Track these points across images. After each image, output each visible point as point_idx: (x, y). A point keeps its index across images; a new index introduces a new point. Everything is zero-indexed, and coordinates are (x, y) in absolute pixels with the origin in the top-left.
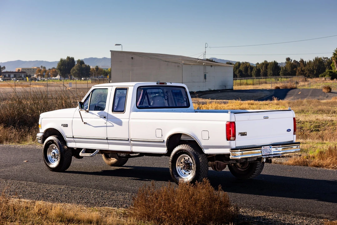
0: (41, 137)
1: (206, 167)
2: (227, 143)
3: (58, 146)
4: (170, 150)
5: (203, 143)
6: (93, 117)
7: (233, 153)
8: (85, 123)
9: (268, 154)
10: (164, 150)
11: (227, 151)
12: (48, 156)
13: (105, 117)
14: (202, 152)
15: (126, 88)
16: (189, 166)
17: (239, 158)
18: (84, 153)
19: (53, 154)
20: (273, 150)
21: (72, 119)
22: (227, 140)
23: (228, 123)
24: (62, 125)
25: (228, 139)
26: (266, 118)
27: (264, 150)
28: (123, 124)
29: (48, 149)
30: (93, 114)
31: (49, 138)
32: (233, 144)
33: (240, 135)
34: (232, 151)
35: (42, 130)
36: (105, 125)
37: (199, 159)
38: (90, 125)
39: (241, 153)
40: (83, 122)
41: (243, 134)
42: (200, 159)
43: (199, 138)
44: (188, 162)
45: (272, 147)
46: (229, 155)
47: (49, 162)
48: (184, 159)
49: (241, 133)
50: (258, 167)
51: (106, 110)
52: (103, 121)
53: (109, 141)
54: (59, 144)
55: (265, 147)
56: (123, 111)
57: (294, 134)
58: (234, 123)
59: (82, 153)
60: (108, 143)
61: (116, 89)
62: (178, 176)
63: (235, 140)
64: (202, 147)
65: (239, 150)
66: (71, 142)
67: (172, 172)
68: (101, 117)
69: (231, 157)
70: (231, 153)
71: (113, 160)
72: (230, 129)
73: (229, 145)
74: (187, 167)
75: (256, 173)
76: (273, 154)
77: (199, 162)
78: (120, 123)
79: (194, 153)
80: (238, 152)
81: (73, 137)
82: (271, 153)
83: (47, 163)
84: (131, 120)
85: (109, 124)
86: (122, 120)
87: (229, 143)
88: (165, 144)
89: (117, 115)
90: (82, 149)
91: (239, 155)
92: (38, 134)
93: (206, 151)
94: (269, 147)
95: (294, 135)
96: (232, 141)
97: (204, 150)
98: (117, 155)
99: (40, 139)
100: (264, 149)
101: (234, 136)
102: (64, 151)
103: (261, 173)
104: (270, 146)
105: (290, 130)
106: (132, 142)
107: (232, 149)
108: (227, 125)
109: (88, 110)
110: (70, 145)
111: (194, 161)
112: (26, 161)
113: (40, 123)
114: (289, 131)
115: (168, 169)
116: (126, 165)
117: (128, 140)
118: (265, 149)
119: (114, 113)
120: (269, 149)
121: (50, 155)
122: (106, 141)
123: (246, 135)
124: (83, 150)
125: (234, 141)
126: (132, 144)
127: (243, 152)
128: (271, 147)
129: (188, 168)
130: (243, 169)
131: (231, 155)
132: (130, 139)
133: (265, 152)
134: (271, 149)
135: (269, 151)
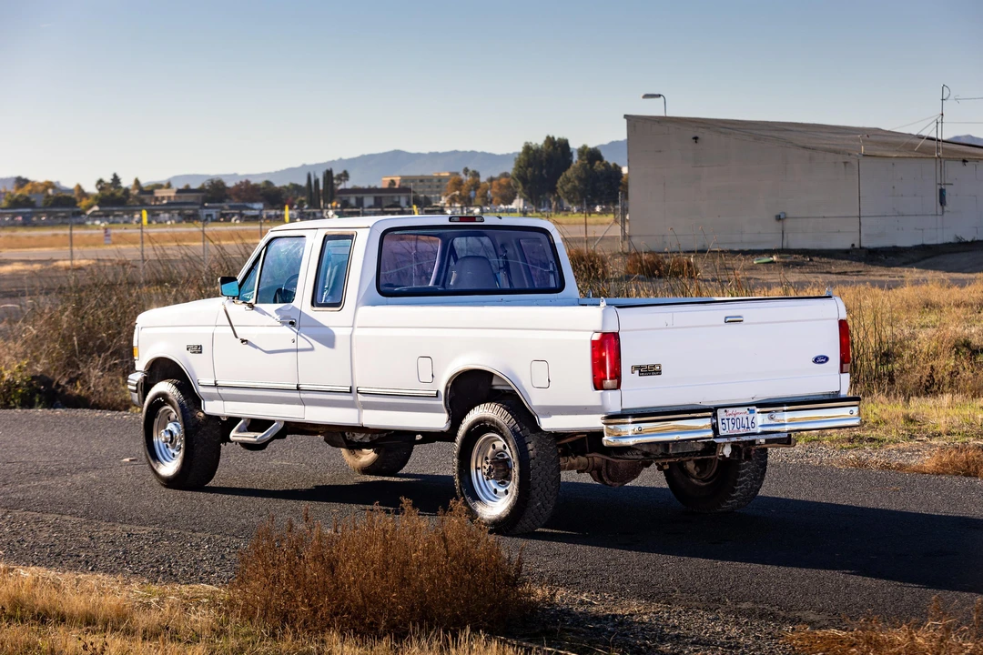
0: (137, 385)
1: (550, 471)
2: (594, 397)
3: (179, 411)
4: (456, 420)
5: (535, 399)
6: (263, 322)
7: (612, 427)
8: (243, 341)
9: (742, 431)
10: (439, 421)
11: (594, 422)
12: (155, 440)
13: (292, 323)
14: (535, 428)
15: (350, 233)
16: (504, 470)
17: (631, 442)
18: (245, 431)
19: (169, 436)
20: (761, 420)
21: (210, 330)
22: (596, 389)
23: (596, 337)
24: (188, 349)
25: (598, 385)
26: (731, 321)
27: (726, 421)
28: (338, 342)
29: (156, 420)
30: (264, 313)
31: (156, 386)
32: (613, 401)
33: (637, 372)
34: (610, 421)
35: (141, 364)
36: (293, 346)
37: (526, 448)
38: (256, 347)
39: (636, 427)
40: (236, 337)
41: (648, 371)
42: (530, 446)
43: (524, 383)
44: (503, 456)
45: (758, 410)
46: (600, 434)
47: (159, 460)
48: (494, 447)
49: (641, 367)
50: (744, 475)
51: (296, 303)
52: (288, 332)
53: (303, 395)
54: (181, 406)
55: (730, 410)
56: (337, 304)
57: (842, 372)
58: (616, 336)
59: (239, 431)
60: (303, 402)
61: (326, 238)
62: (476, 498)
63: (618, 387)
64: (534, 410)
65: (630, 420)
66: (211, 398)
67: (460, 487)
68: (284, 324)
69: (607, 440)
70: (605, 426)
71: (368, 456)
72: (604, 354)
73: (600, 404)
74: (497, 471)
75: (738, 493)
76: (759, 431)
77: (528, 455)
78: (328, 340)
79: (513, 431)
80: (628, 423)
81: (216, 385)
82: (752, 430)
83: (152, 462)
84: (358, 332)
85: (302, 343)
86: (337, 331)
87: (599, 396)
88: (442, 402)
89: (324, 316)
90: (239, 419)
91: (630, 434)
92: (130, 376)
93: (547, 424)
94: (745, 409)
95: (842, 375)
96: (609, 393)
97: (541, 419)
98: (344, 437)
99: (136, 391)
100: (726, 417)
101: (617, 375)
102: (196, 426)
103: (760, 494)
104: (751, 408)
105: (827, 359)
106: (361, 398)
107: (611, 417)
108: (593, 343)
109: (253, 301)
110: (211, 408)
111: (514, 452)
112: (127, 460)
113: (135, 344)
114: (822, 362)
115: (451, 478)
116: (405, 470)
117: (351, 392)
118: (731, 417)
119: (316, 309)
120: (745, 416)
121: (160, 438)
122: (296, 395)
123: (659, 372)
124: (242, 421)
125: (618, 392)
126: (362, 402)
127: (643, 425)
128: (752, 412)
129: (501, 474)
130: (704, 481)
131: (605, 433)
132: (354, 390)
133: (731, 425)
134: (752, 415)
135: (745, 421)
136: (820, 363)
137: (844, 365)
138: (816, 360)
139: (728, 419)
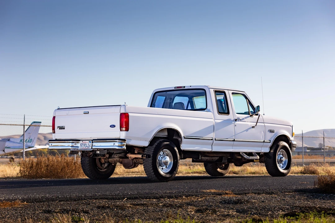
9: (86, 148)
26: (85, 113)
33: (58, 128)
55: (84, 141)
58: (54, 117)
63: (55, 133)
94: (88, 141)
104: (90, 141)
114: (113, 127)
118: (84, 143)
120: (88, 143)
123: (64, 129)
128: (90, 142)
133: (83, 146)
134: (90, 144)
135: (88, 145)
136: (112, 127)
137: (121, 128)
138: (111, 126)
139: (83, 144)
